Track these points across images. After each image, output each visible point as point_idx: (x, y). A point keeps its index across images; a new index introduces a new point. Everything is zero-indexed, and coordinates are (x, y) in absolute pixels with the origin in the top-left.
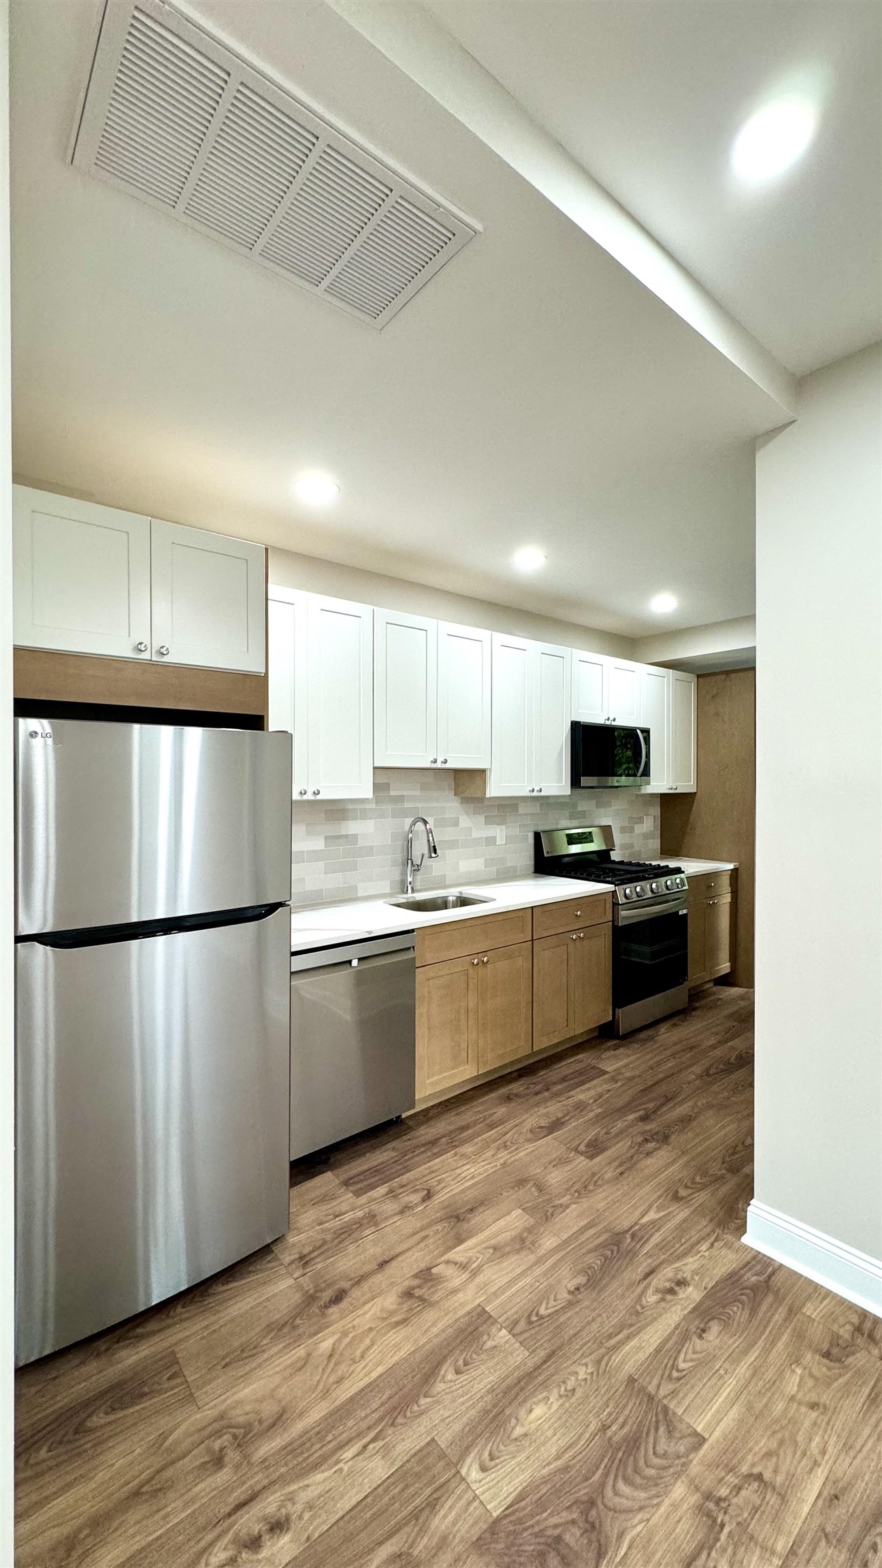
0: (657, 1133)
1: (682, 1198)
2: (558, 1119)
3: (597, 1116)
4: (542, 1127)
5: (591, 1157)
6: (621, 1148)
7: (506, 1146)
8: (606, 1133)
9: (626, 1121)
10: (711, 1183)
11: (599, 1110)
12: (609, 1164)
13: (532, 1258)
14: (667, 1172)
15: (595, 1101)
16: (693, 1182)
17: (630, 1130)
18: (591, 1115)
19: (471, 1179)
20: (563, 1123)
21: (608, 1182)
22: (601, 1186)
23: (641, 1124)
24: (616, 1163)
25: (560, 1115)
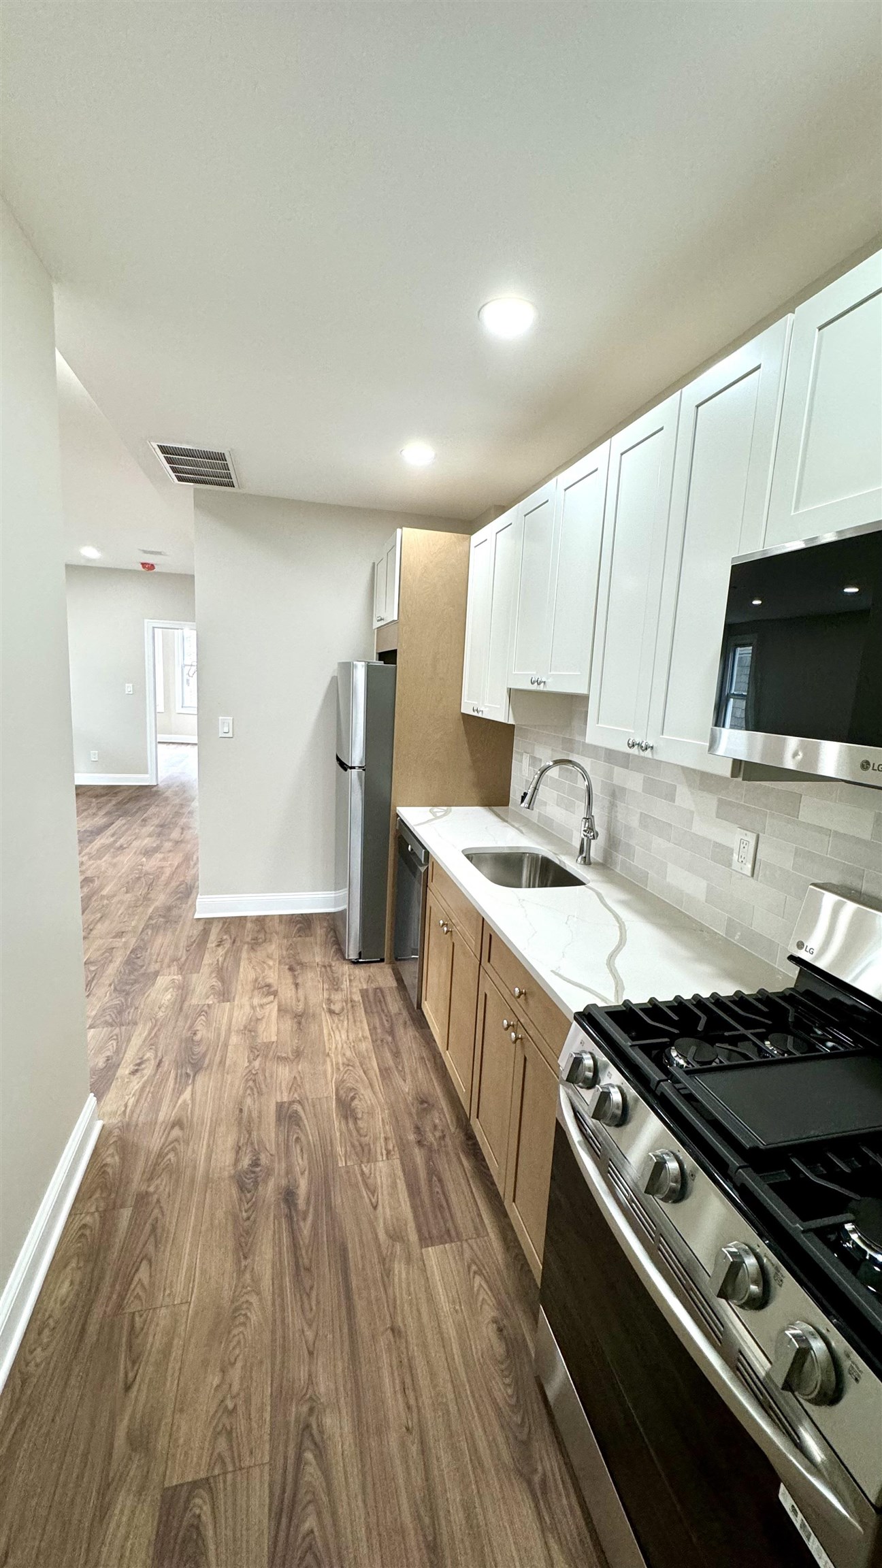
0: (256, 1183)
1: (173, 1127)
2: (356, 1119)
3: (333, 1155)
4: (353, 1098)
5: (280, 1106)
6: (269, 1133)
7: (348, 1065)
8: (298, 1139)
9: (302, 1173)
10: (157, 1164)
11: (341, 1164)
12: (260, 1112)
13: (234, 1027)
14: (205, 1143)
15: (362, 1173)
16: (174, 1149)
17: (284, 1165)
18: (340, 1150)
19: (330, 1034)
20: (346, 1118)
21: (244, 1097)
22: (245, 1091)
23: (284, 1182)
24: (255, 1114)
25: (360, 1124)
